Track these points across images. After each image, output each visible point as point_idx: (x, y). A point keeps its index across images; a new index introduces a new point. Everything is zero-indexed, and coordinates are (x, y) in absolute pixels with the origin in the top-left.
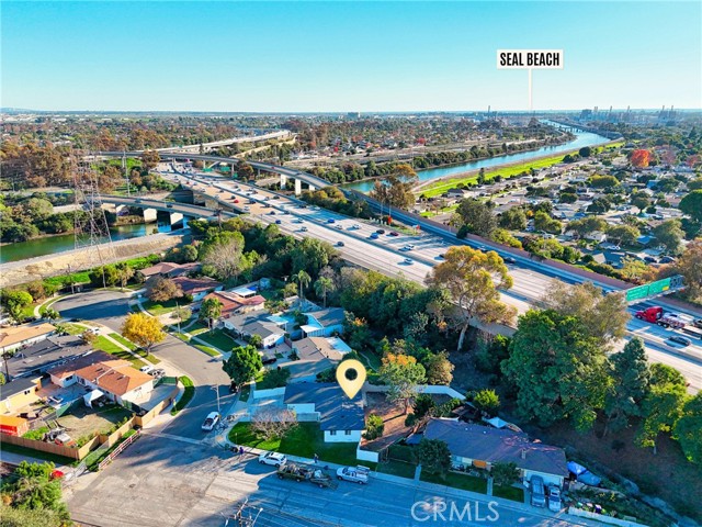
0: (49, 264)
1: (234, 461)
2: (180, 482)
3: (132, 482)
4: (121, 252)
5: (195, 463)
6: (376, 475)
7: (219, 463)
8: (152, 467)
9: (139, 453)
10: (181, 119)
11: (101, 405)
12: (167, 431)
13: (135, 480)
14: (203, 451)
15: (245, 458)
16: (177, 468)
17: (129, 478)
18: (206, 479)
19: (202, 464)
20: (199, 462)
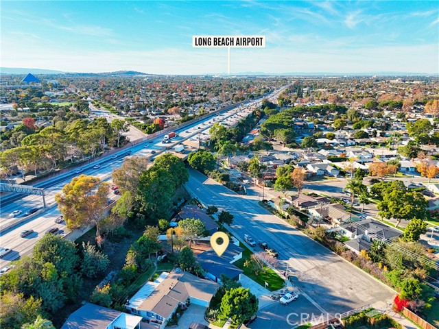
2: (325, 278)
5: (312, 283)
7: (299, 276)
13: (349, 291)
14: (304, 287)
16: (323, 286)
18: (311, 273)
20: (310, 282)
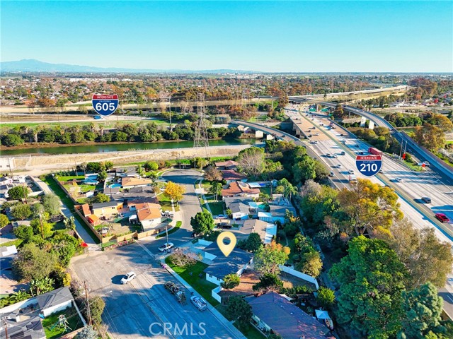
0: (183, 152)
1: (156, 270)
3: (110, 261)
4: (221, 152)
6: (213, 309)
7: (149, 269)
8: (123, 258)
9: (125, 250)
10: (340, 77)
11: (134, 223)
12: (146, 245)
14: (150, 260)
15: (162, 271)
17: (110, 259)
19: (142, 266)
